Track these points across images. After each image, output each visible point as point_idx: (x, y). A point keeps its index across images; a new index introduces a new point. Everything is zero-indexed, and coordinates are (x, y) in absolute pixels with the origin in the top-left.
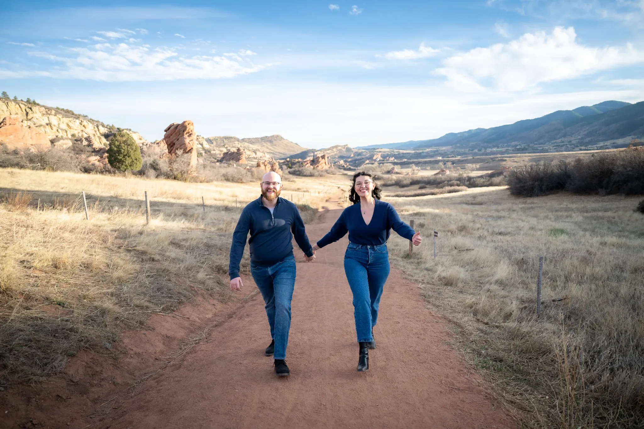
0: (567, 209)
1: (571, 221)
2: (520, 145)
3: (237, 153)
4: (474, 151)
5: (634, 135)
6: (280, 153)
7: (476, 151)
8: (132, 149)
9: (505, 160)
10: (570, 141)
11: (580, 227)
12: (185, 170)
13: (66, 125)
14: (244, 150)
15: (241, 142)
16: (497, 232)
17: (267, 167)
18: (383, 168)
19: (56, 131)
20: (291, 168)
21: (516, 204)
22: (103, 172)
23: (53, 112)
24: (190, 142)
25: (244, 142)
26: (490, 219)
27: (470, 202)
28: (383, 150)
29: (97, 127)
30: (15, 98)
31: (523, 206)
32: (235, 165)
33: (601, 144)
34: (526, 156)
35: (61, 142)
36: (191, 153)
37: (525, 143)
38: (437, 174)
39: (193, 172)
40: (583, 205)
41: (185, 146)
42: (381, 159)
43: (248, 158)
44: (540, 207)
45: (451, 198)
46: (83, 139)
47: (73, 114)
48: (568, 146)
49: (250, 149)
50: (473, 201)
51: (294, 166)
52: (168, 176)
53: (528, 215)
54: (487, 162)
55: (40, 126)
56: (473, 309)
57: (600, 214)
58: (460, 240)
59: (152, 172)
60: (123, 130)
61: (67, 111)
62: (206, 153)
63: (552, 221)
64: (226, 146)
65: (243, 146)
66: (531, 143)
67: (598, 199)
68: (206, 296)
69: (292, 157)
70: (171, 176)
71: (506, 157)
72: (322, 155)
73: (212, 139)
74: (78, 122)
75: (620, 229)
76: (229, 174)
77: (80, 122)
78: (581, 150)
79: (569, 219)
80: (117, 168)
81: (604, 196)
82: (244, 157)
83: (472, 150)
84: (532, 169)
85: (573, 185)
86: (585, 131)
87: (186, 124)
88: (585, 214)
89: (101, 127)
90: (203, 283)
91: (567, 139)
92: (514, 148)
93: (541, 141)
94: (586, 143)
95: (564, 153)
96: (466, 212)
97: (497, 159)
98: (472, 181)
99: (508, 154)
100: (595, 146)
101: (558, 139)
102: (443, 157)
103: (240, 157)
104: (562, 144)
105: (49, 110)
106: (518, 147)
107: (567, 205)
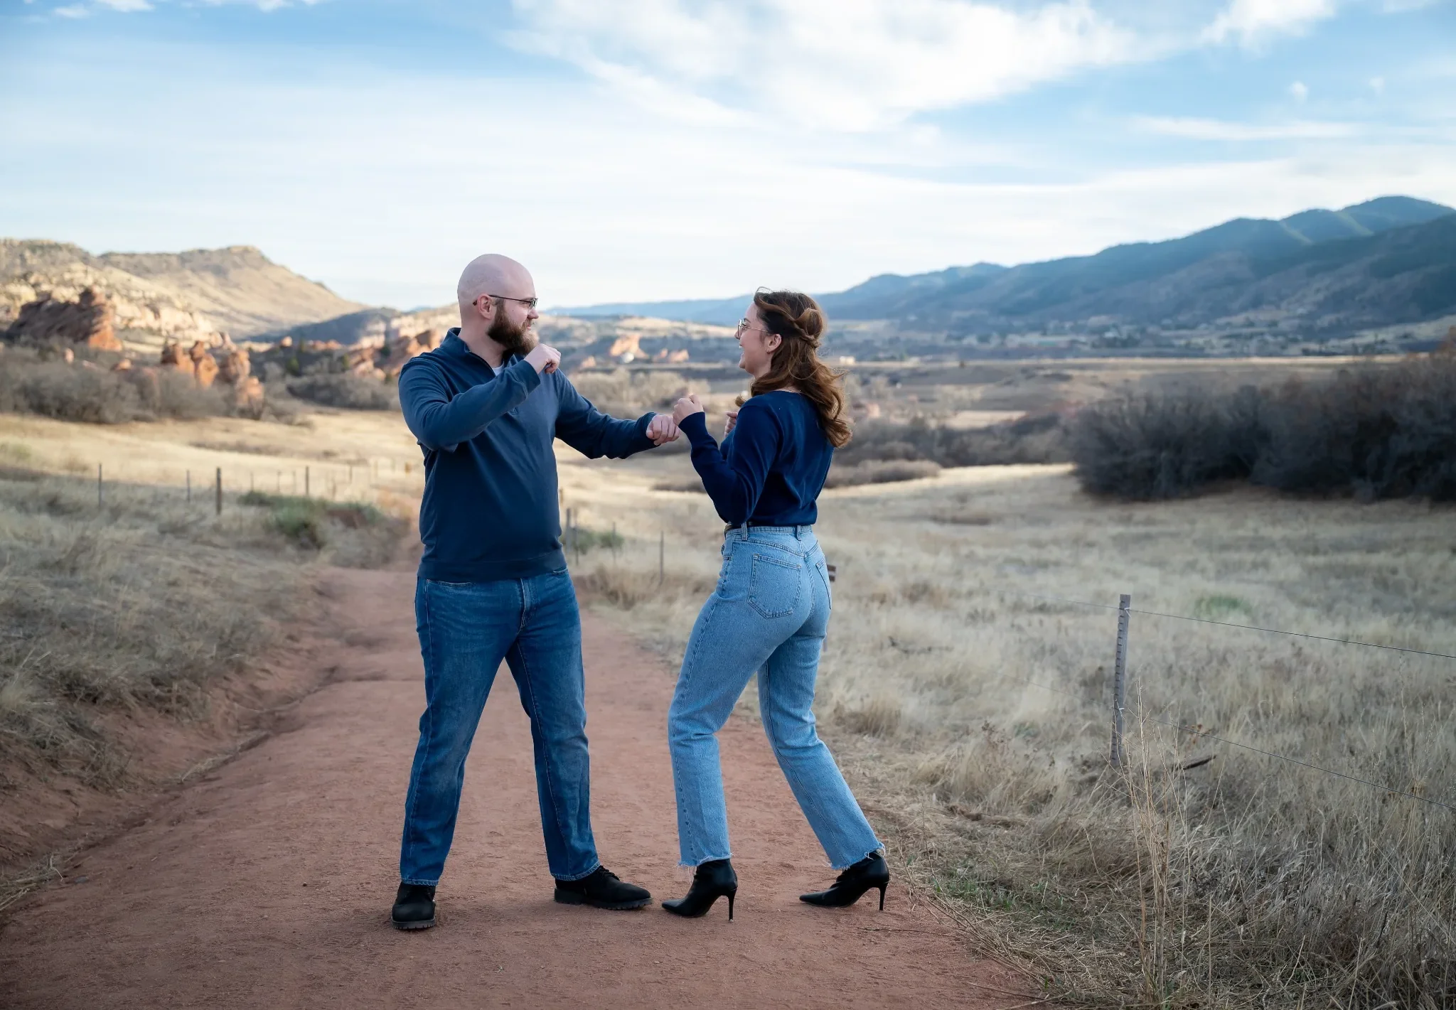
0: (1256, 544)
1: (1269, 577)
2: (1115, 326)
3: (78, 307)
4: (965, 341)
6: (253, 316)
7: (971, 340)
9: (1067, 378)
10: (1274, 324)
11: (1291, 596)
14: (109, 297)
15: (94, 267)
16: (1033, 606)
17: (202, 366)
18: (646, 387)
20: (297, 373)
21: (1098, 524)
25: (108, 268)
26: (1010, 570)
27: (948, 515)
28: (650, 323)
31: (1120, 529)
32: (70, 356)
33: (1368, 337)
34: (1134, 367)
37: (1131, 323)
40: (1304, 532)
42: (642, 355)
43: (126, 330)
44: (1173, 535)
45: (885, 501)
48: (1270, 339)
49: (134, 294)
50: (961, 512)
51: (311, 369)
53: (1133, 561)
54: (1009, 383)
56: (939, 783)
57: (1355, 558)
58: (909, 620)
63: (1206, 577)
64: (32, 280)
65: (104, 282)
66: (1153, 322)
67: (1351, 510)
68: (37, 765)
69: (300, 333)
71: (1075, 367)
72: (421, 330)
75: (1408, 603)
76: (43, 385)
78: (1306, 353)
79: (1261, 573)
81: (1370, 502)
82: (107, 324)
83: (959, 338)
85: (1276, 466)
86: (1318, 290)
88: (1311, 559)
90: (24, 722)
91: (1264, 315)
92: (1095, 338)
93: (1183, 318)
94: (1323, 330)
95: (1256, 360)
96: (933, 546)
97: (1042, 373)
98: (956, 444)
99: (1076, 357)
100: (1349, 342)
101: (1236, 313)
102: (859, 359)
103: (91, 325)
104: (1249, 331)
106: (1110, 335)
107: (1256, 531)
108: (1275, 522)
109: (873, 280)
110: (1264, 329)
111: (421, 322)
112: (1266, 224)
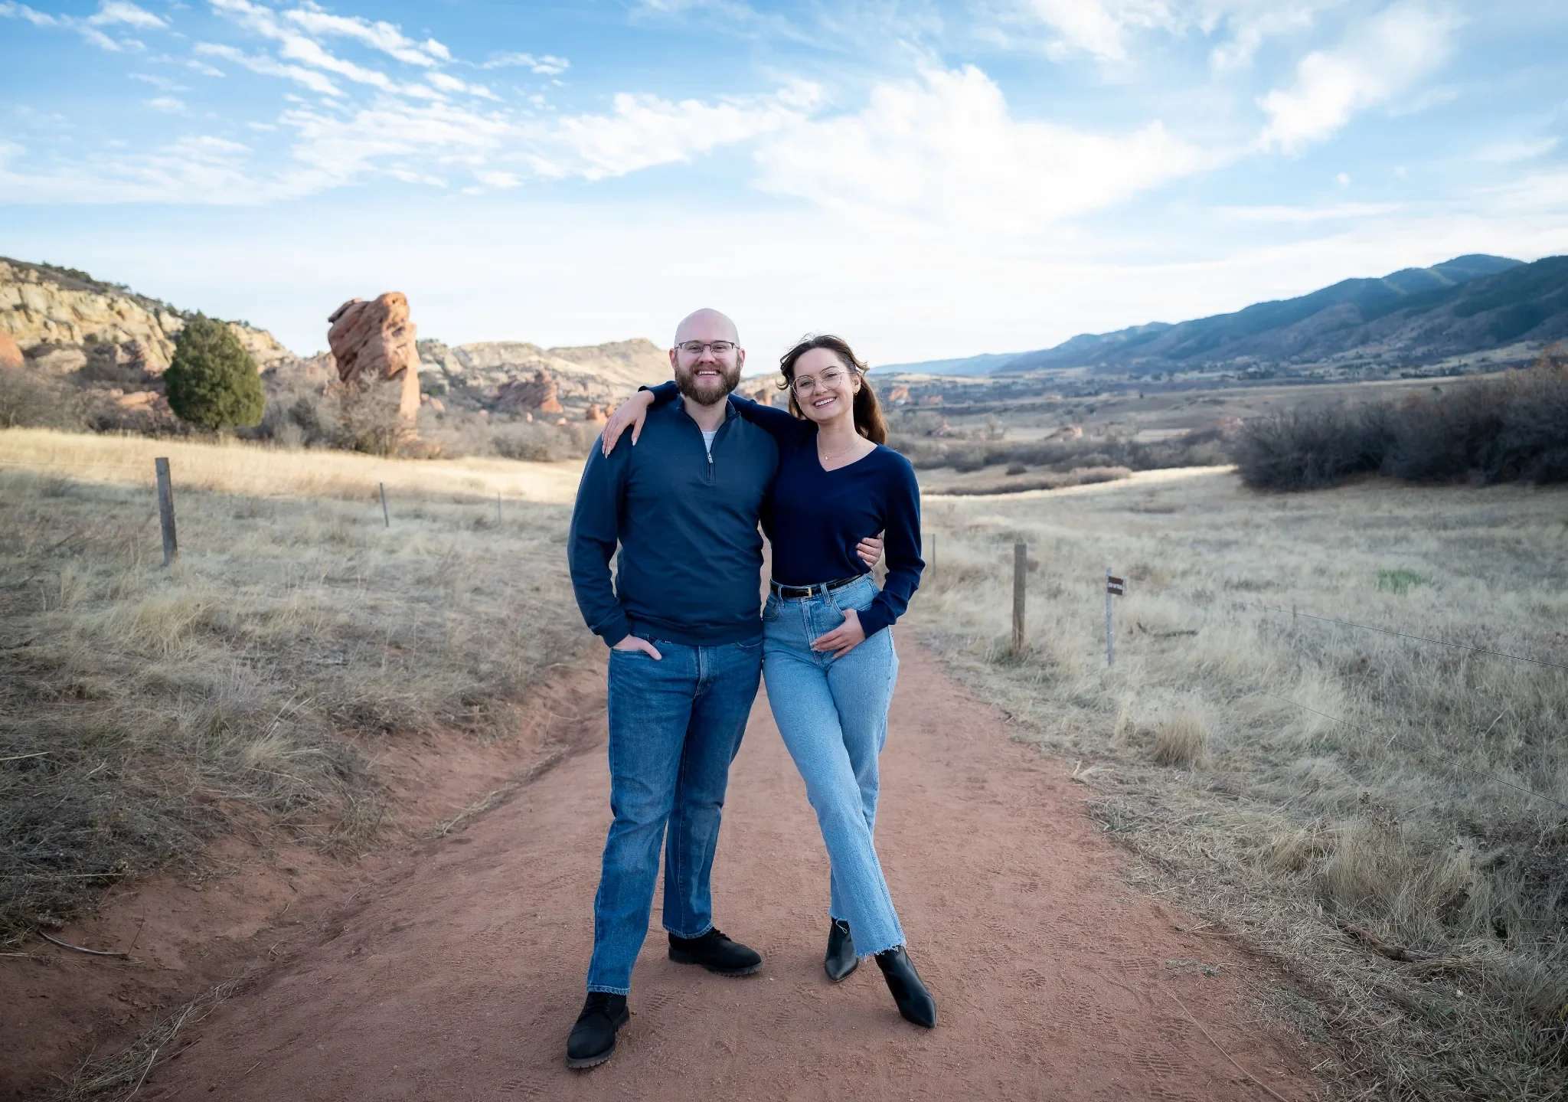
0: (1394, 522)
1: (1413, 550)
2: (1255, 363)
3: (535, 385)
4: (1143, 380)
5: (1533, 339)
7: (1148, 379)
8: (236, 368)
9: (1221, 403)
10: (1379, 355)
11: (1442, 566)
12: (385, 423)
13: (70, 310)
14: (554, 377)
15: (544, 358)
16: (1237, 582)
18: (914, 422)
19: (42, 327)
21: (1261, 510)
22: (153, 430)
23: (34, 276)
24: (399, 351)
25: (553, 358)
26: (1201, 549)
27: (1142, 507)
28: (916, 377)
29: (157, 314)
31: (1279, 513)
32: (529, 418)
33: (1453, 362)
34: (1270, 393)
35: (56, 354)
36: (402, 379)
37: (1267, 360)
38: (1052, 436)
39: (407, 432)
40: (1431, 511)
41: (386, 361)
42: (910, 400)
43: (566, 400)
44: (1323, 517)
45: (1091, 497)
46: (118, 347)
47: (88, 280)
48: (1375, 366)
49: (570, 376)
50: (1151, 504)
52: (339, 442)
53: (1296, 539)
54: (1176, 408)
57: (1482, 532)
58: (1146, 606)
59: (293, 432)
61: (74, 274)
62: (452, 385)
63: (1363, 552)
64: (506, 369)
65: (551, 367)
66: (1284, 359)
67: (1467, 494)
68: (266, 836)
70: (348, 440)
71: (1226, 394)
72: (759, 389)
73: (468, 349)
74: (102, 302)
76: (510, 437)
77: (109, 301)
78: (1404, 376)
79: (1405, 546)
80: (194, 421)
81: (1483, 486)
82: (552, 396)
83: (1138, 378)
84: (1296, 420)
85: (1402, 461)
86: (1413, 329)
87: (389, 300)
88: (1443, 533)
89: (166, 318)
90: (267, 781)
91: (1370, 350)
92: (1240, 372)
93: (1307, 355)
94: (1417, 358)
95: (1365, 383)
96: (1135, 531)
97: (1201, 399)
98: (1141, 453)
99: (1226, 387)
100: (1438, 366)
101: (1348, 349)
102: (1066, 396)
103: (543, 396)
104: (1360, 361)
105: (21, 271)
106: (1251, 370)
107: (1390, 512)
108: (1405, 504)
109: (1074, 338)
110: (1372, 360)
111: (759, 384)
112: (1371, 282)
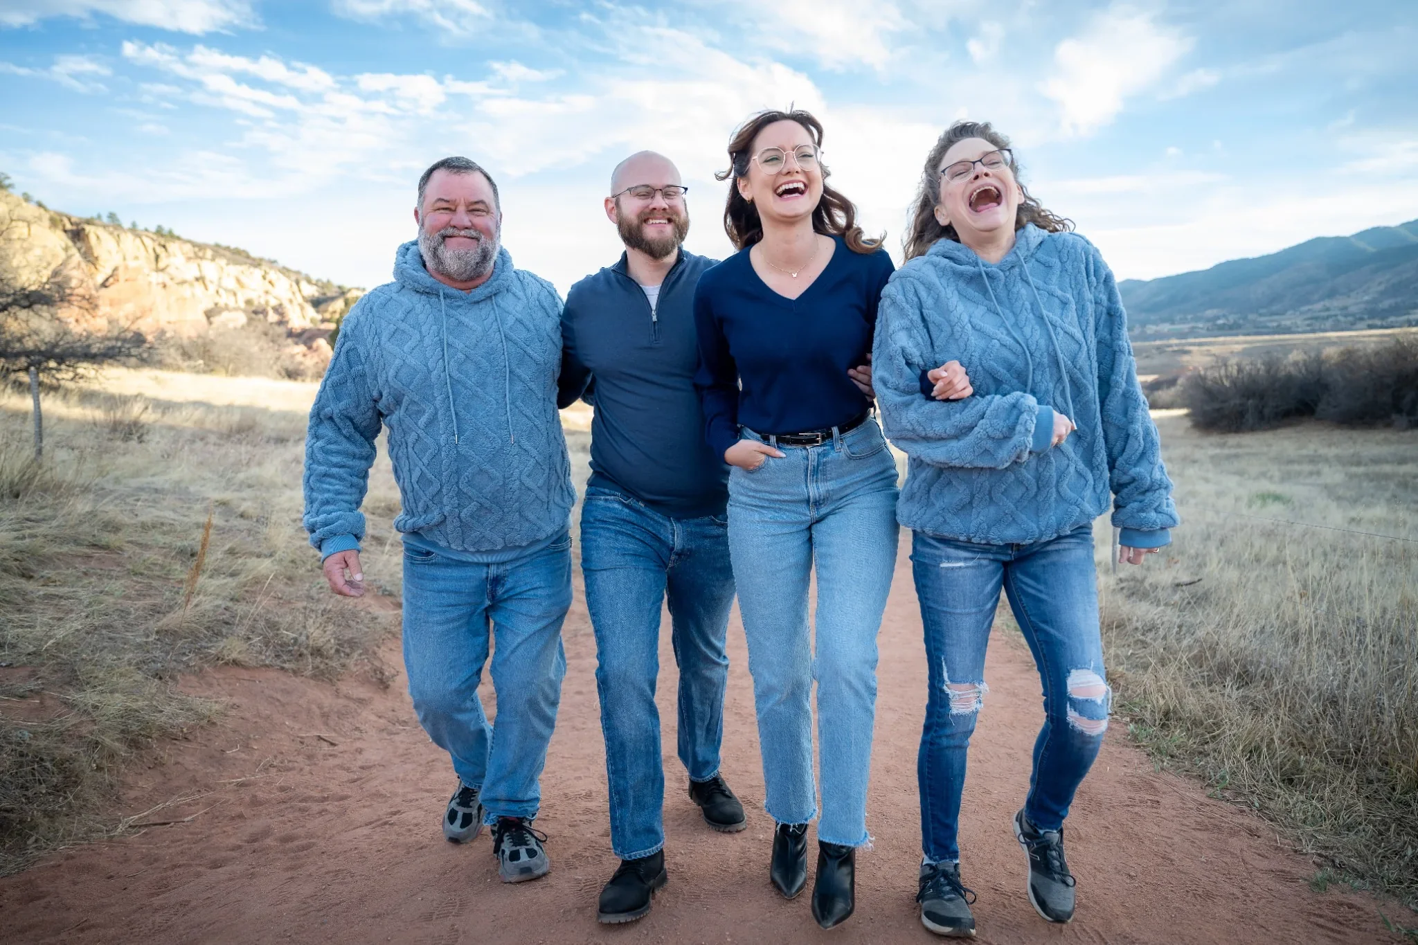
0: (1313, 460)
1: (1319, 481)
2: (1224, 316)
9: (1188, 352)
10: (1345, 308)
11: (1330, 493)
13: (234, 281)
19: (215, 293)
21: (1202, 448)
23: (209, 253)
29: (298, 283)
30: (134, 225)
31: (1218, 451)
34: (1237, 343)
35: (225, 316)
37: (1236, 313)
40: (1352, 451)
44: (1254, 455)
46: (269, 309)
47: (248, 257)
48: (1341, 318)
54: (1147, 357)
55: (183, 282)
57: (1387, 468)
60: (349, 290)
66: (1252, 312)
71: (1194, 344)
74: (258, 273)
77: (263, 273)
78: (1371, 327)
79: (1313, 479)
81: (1406, 429)
84: (1240, 370)
85: (1335, 407)
86: (1380, 284)
88: (1354, 469)
89: (303, 284)
91: (1336, 303)
92: (1209, 324)
93: (1274, 308)
94: (1383, 310)
95: (1331, 334)
97: (1170, 349)
99: (1195, 337)
100: (1405, 318)
101: (1315, 302)
104: (1326, 314)
105: (200, 250)
106: (1220, 322)
107: (1316, 451)
110: (1338, 312)
112: (1339, 240)
